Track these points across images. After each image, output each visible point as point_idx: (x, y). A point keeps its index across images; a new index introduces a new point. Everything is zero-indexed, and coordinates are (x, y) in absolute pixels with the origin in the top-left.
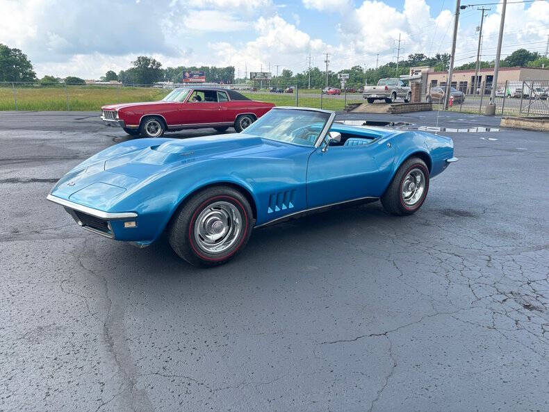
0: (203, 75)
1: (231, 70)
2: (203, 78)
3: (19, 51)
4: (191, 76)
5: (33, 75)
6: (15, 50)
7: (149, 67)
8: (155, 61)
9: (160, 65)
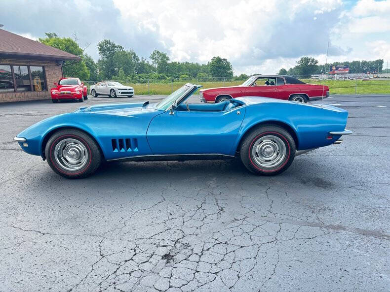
0: (347, 67)
1: (380, 62)
2: (347, 70)
3: (226, 60)
4: (337, 69)
5: (231, 74)
6: (224, 59)
7: (309, 64)
8: (313, 60)
9: (317, 62)
